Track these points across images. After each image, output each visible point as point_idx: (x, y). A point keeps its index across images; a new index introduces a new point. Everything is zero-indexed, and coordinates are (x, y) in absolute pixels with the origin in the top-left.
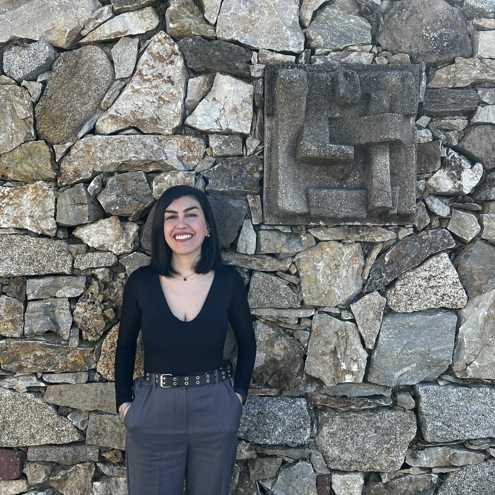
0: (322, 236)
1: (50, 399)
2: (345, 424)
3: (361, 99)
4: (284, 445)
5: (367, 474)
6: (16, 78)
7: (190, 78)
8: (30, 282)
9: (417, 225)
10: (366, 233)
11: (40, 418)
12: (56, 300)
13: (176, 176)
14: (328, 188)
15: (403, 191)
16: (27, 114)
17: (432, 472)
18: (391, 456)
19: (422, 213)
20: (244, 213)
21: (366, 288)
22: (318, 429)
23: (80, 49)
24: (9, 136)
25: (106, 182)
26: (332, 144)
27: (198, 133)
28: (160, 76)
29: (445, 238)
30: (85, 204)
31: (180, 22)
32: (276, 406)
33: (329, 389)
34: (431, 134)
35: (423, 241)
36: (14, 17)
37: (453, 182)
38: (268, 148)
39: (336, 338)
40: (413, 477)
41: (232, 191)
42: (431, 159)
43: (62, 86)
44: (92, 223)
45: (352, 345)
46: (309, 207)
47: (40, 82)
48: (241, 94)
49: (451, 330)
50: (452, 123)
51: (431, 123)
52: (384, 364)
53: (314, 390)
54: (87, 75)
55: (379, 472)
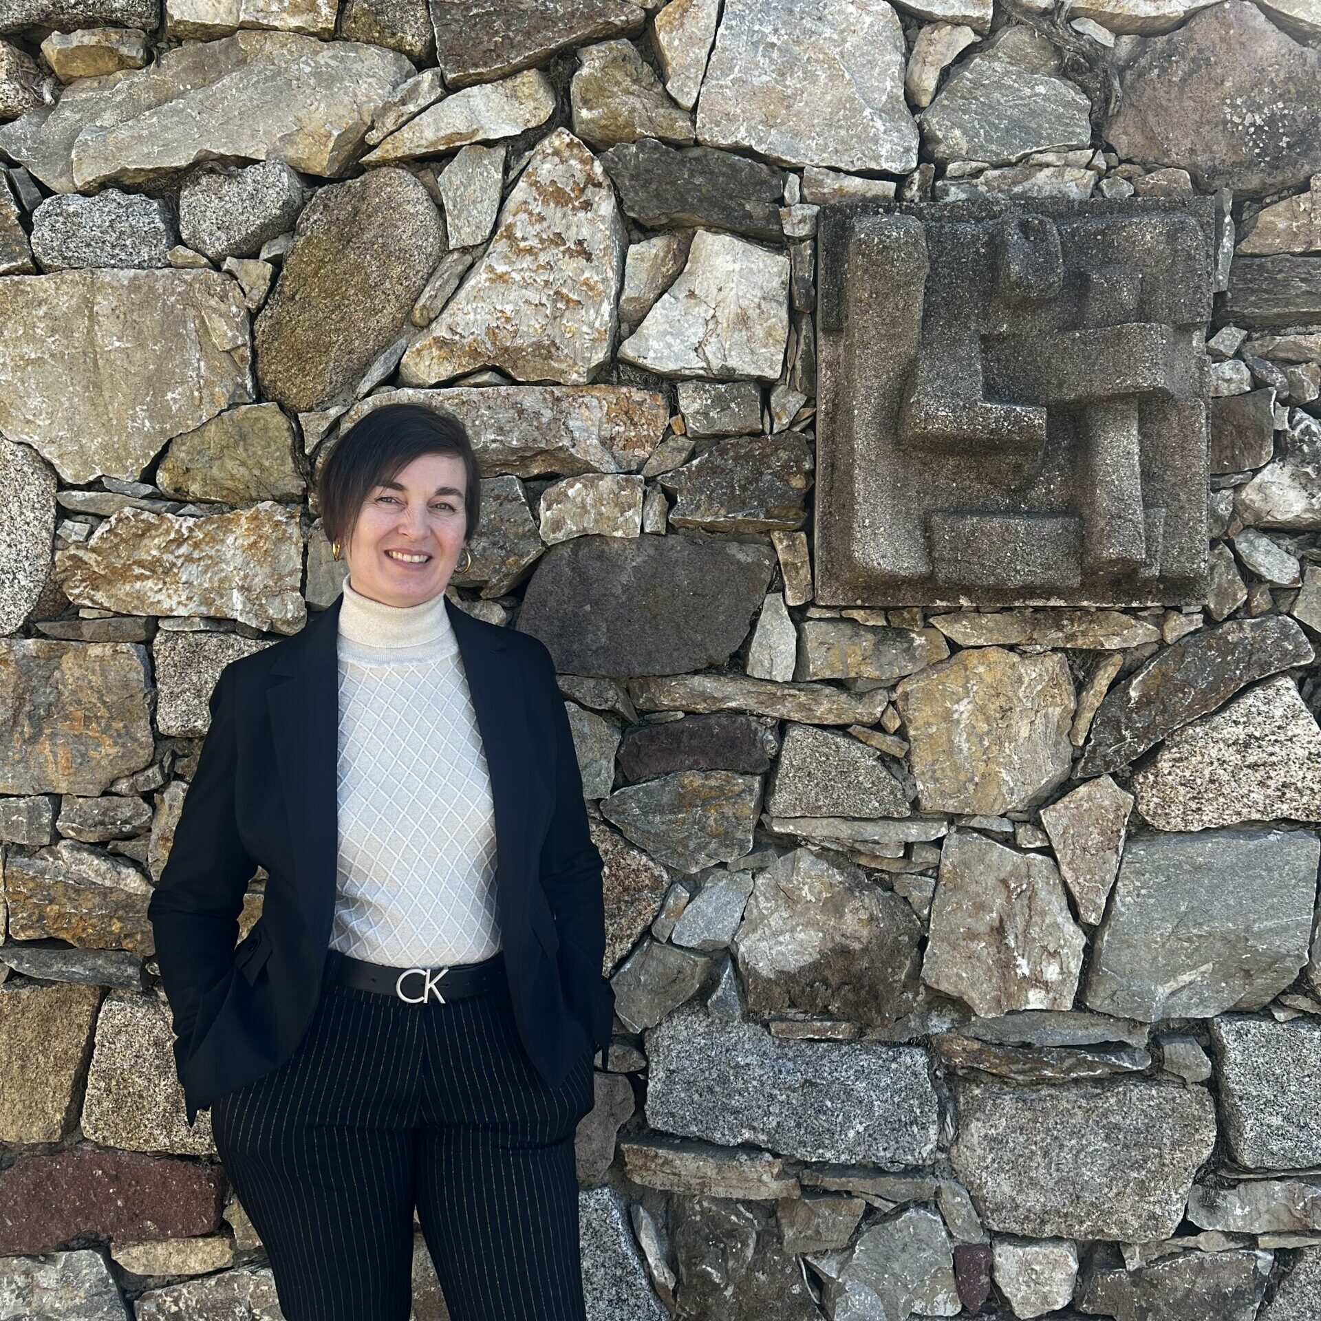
0: (965, 634)
2: (1029, 1115)
3: (1064, 287)
4: (871, 1165)
5: (1087, 1246)
6: (209, 253)
7: (631, 242)
9: (1212, 606)
10: (1079, 626)
13: (597, 487)
14: (982, 512)
15: (1174, 518)
16: (235, 338)
17: (1257, 1245)
18: (1149, 1203)
19: (1228, 576)
20: (767, 576)
21: (1079, 767)
22: (957, 1129)
23: (362, 178)
24: (192, 392)
26: (989, 401)
27: (650, 380)
28: (558, 239)
29: (1287, 638)
31: (606, 105)
32: (851, 1067)
33: (986, 1024)
34: (1246, 373)
35: (1231, 648)
36: (207, 104)
37: (1306, 494)
38: (827, 414)
39: (1003, 896)
40: (1208, 1257)
41: (735, 522)
42: (1247, 437)
43: (320, 268)
45: (1043, 914)
46: (932, 560)
47: (267, 260)
48: (759, 279)
49: (1305, 877)
50: (1304, 343)
51: (1248, 344)
52: (1128, 963)
53: (946, 1026)
54: (380, 240)
55: (1118, 1243)
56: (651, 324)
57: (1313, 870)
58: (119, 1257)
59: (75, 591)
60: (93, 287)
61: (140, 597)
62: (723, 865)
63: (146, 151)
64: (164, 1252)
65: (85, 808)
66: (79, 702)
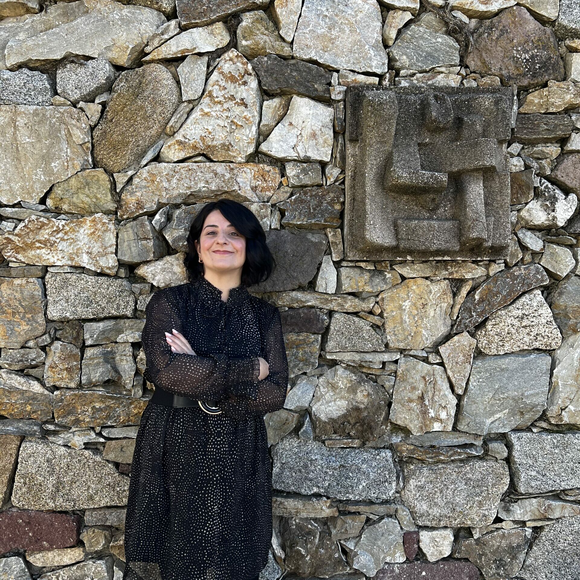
0: (408, 272)
1: (110, 456)
2: (434, 476)
3: (454, 122)
4: (368, 501)
5: (457, 530)
6: (71, 99)
7: (265, 100)
8: (87, 325)
9: (508, 260)
10: (455, 269)
11: (99, 477)
12: (117, 345)
14: (419, 219)
15: (497, 222)
16: (84, 138)
17: (526, 525)
18: (483, 510)
19: (513, 247)
20: (324, 248)
21: (454, 329)
22: (404, 483)
23: (143, 68)
24: (64, 163)
25: (172, 215)
27: (273, 161)
28: (232, 98)
29: (538, 273)
30: (150, 239)
31: (253, 39)
32: (360, 458)
33: (416, 438)
34: (523, 163)
35: (516, 278)
36: (70, 31)
37: (546, 213)
39: (423, 383)
40: (506, 532)
41: (311, 224)
42: (523, 189)
43: (124, 107)
44: (157, 260)
45: (440, 391)
46: (398, 239)
47: (99, 104)
48: (321, 118)
49: (545, 373)
50: (545, 150)
51: (523, 151)
52: (474, 410)
53: (399, 440)
54: (152, 96)
55: (469, 528)
56: (273, 136)
57: (548, 370)
58: (31, 559)
59: (8, 254)
60: (16, 114)
61: (39, 257)
62: (305, 374)
63: (41, 51)
64: (52, 555)
65: (13, 354)
66: (10, 305)
